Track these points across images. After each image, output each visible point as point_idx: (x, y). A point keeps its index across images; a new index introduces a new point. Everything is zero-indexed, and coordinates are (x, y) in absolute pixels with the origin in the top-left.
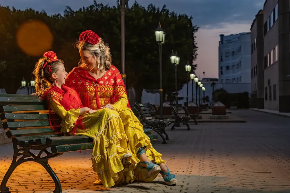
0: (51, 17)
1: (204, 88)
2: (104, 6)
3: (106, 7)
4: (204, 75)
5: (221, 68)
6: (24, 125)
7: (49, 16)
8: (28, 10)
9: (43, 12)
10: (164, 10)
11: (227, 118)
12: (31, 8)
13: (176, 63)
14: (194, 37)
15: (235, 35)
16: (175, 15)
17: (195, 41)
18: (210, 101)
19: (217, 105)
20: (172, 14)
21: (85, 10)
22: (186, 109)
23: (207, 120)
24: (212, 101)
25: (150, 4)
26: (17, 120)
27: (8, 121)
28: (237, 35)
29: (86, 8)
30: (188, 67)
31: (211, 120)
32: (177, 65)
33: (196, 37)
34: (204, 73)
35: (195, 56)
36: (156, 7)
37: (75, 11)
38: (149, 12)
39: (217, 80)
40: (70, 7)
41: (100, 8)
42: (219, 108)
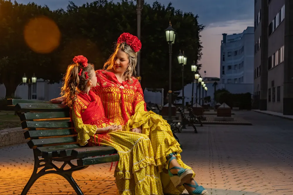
0: (54, 12)
1: (206, 88)
2: (108, 3)
3: (110, 3)
4: (205, 74)
5: (222, 68)
6: (46, 134)
7: (52, 11)
8: (30, 5)
9: (45, 7)
10: (169, 8)
11: (233, 119)
12: (33, 3)
13: (183, 64)
14: (199, 36)
15: (237, 34)
16: (180, 13)
17: (200, 41)
18: (212, 101)
19: (222, 106)
20: (177, 13)
21: (89, 6)
22: (191, 110)
23: (212, 122)
24: (213, 101)
25: (155, 1)
26: (39, 129)
27: (29, 130)
28: (239, 34)
29: (89, 4)
30: (194, 68)
31: (216, 122)
32: (184, 65)
33: (201, 36)
34: (205, 72)
35: (200, 56)
36: (162, 5)
37: (78, 7)
38: (154, 9)
39: (218, 79)
40: (73, 2)
41: (105, 5)
42: (224, 109)
